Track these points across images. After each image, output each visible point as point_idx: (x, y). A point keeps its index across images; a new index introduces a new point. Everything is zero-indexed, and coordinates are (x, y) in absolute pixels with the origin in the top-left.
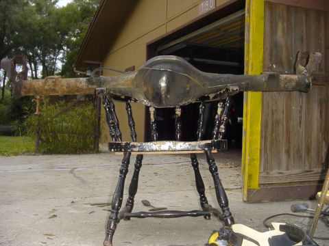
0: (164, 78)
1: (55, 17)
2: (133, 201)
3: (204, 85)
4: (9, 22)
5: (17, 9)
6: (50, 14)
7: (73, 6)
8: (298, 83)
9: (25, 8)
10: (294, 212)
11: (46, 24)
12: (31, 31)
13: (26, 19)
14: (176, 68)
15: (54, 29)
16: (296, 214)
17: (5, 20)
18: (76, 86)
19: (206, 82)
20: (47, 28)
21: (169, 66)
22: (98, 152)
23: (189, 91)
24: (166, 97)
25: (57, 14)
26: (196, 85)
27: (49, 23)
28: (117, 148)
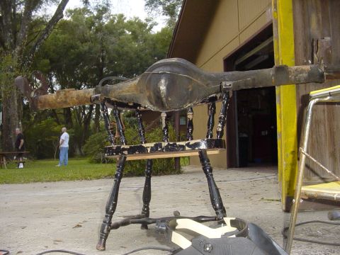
0: (163, 81)
1: (151, 42)
2: (148, 209)
3: (207, 85)
4: (107, 52)
5: (113, 39)
6: (145, 41)
7: (167, 30)
8: (311, 74)
9: (121, 37)
10: (331, 220)
11: (142, 51)
12: (128, 59)
13: (123, 47)
14: (176, 69)
15: (150, 54)
16: (332, 221)
17: (103, 50)
18: (85, 97)
19: (209, 82)
20: (143, 55)
21: (168, 68)
22: (180, 172)
23: (192, 92)
24: (167, 99)
25: (152, 40)
26: (198, 85)
27: (145, 50)
28: (109, 152)
